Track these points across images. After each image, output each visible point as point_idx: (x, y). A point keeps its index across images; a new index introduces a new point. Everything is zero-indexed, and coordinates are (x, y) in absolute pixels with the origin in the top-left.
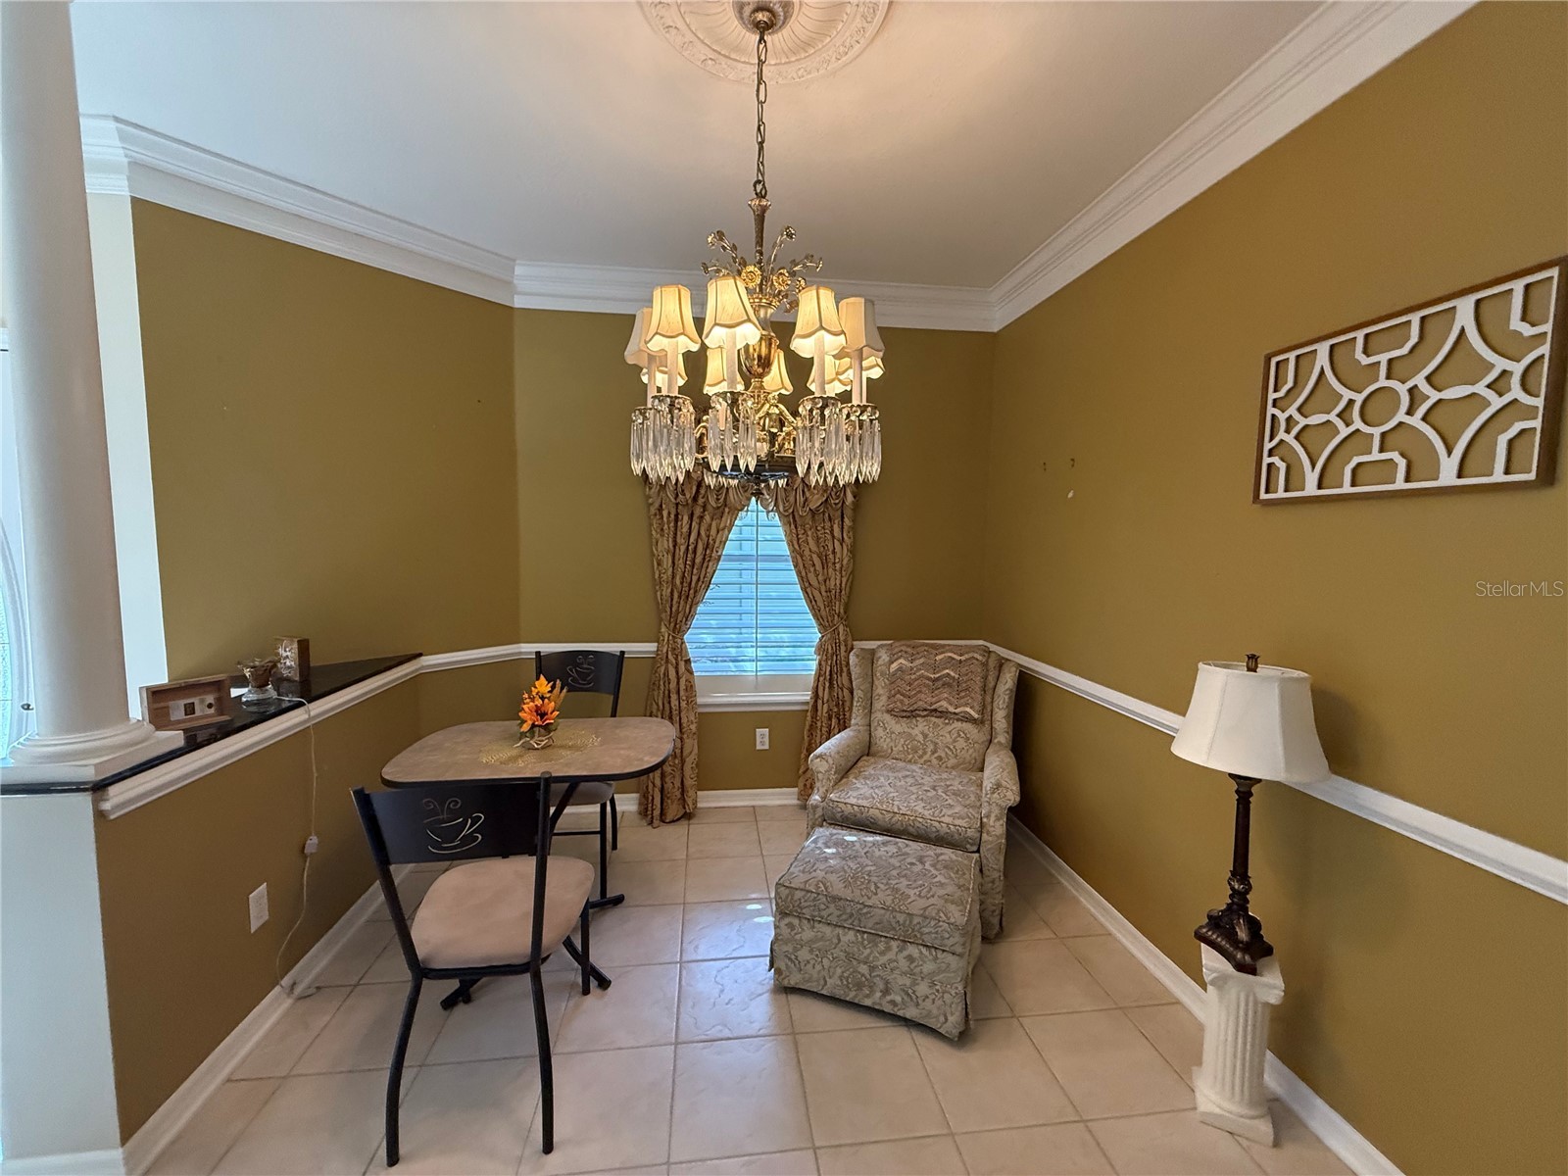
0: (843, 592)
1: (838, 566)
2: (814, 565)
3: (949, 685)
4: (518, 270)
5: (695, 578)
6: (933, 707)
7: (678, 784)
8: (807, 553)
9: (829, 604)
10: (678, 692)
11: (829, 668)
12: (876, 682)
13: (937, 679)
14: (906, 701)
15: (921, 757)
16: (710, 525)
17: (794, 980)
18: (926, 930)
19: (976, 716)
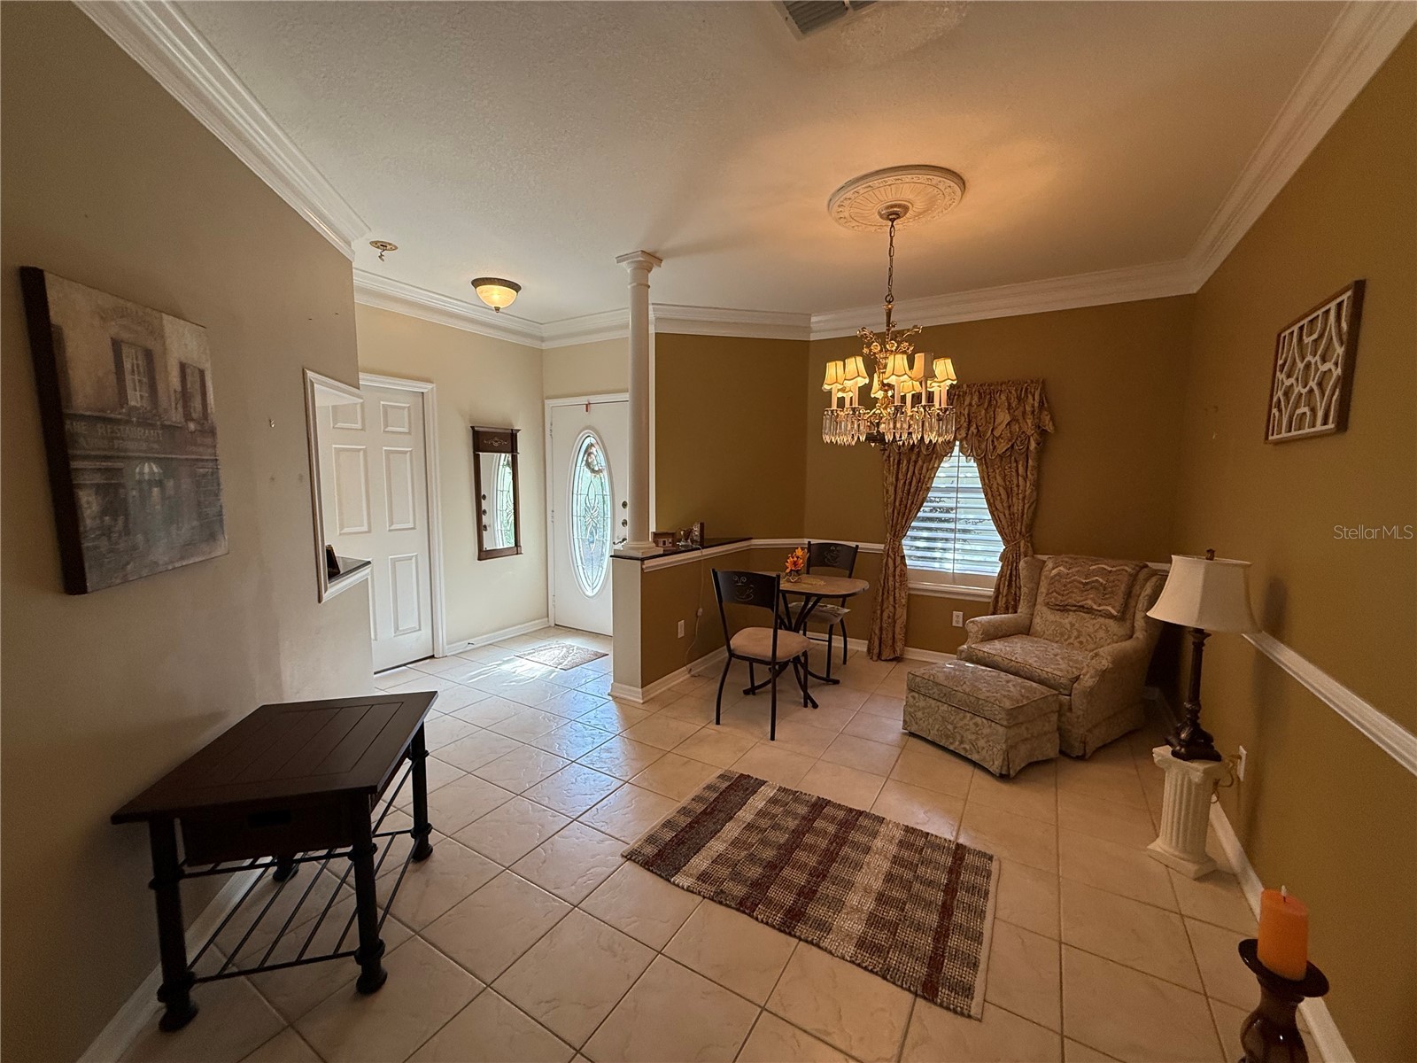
0: (1025, 516)
1: (1021, 496)
2: (1000, 495)
3: (1097, 589)
4: (814, 319)
5: (909, 502)
6: (1080, 604)
7: (890, 636)
8: (995, 486)
9: (1012, 524)
10: (894, 576)
11: (1009, 572)
12: (1041, 583)
13: (1087, 584)
14: (1060, 597)
15: (1066, 640)
16: (922, 467)
17: (914, 729)
18: (987, 708)
19: (1115, 614)
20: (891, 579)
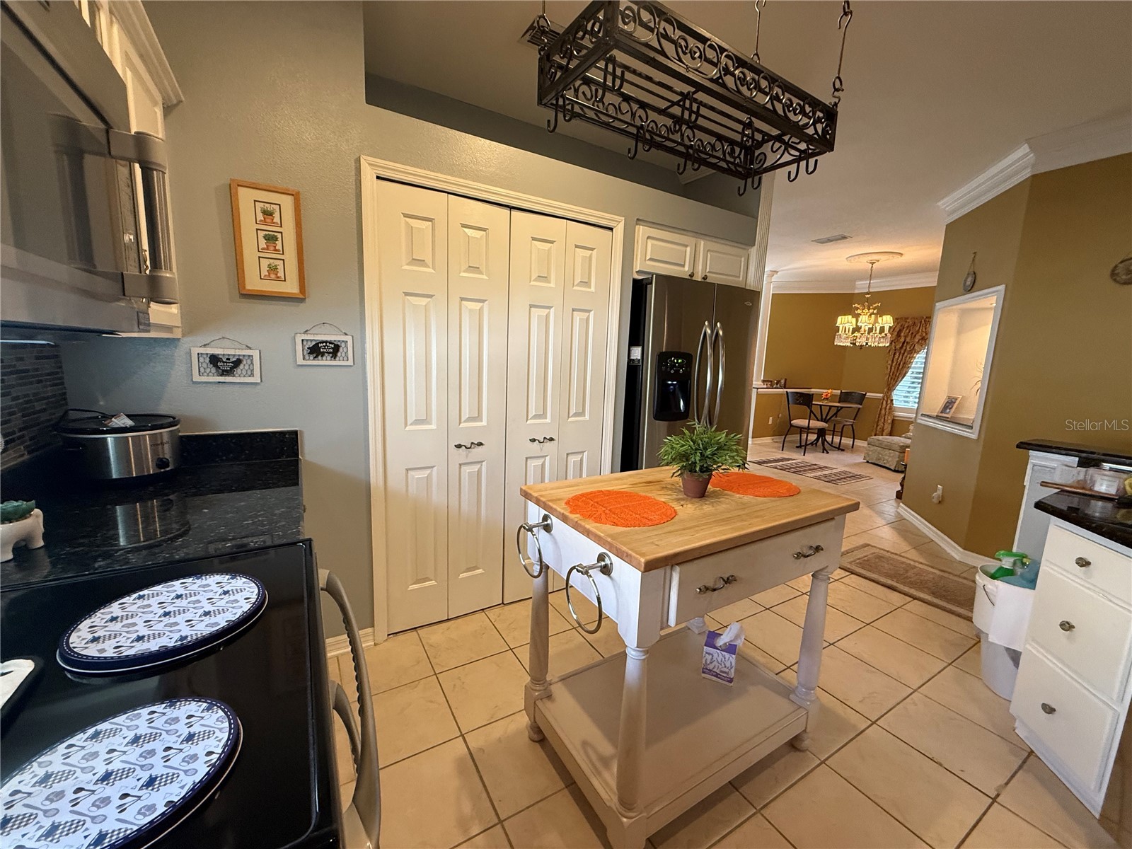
20: (883, 410)
